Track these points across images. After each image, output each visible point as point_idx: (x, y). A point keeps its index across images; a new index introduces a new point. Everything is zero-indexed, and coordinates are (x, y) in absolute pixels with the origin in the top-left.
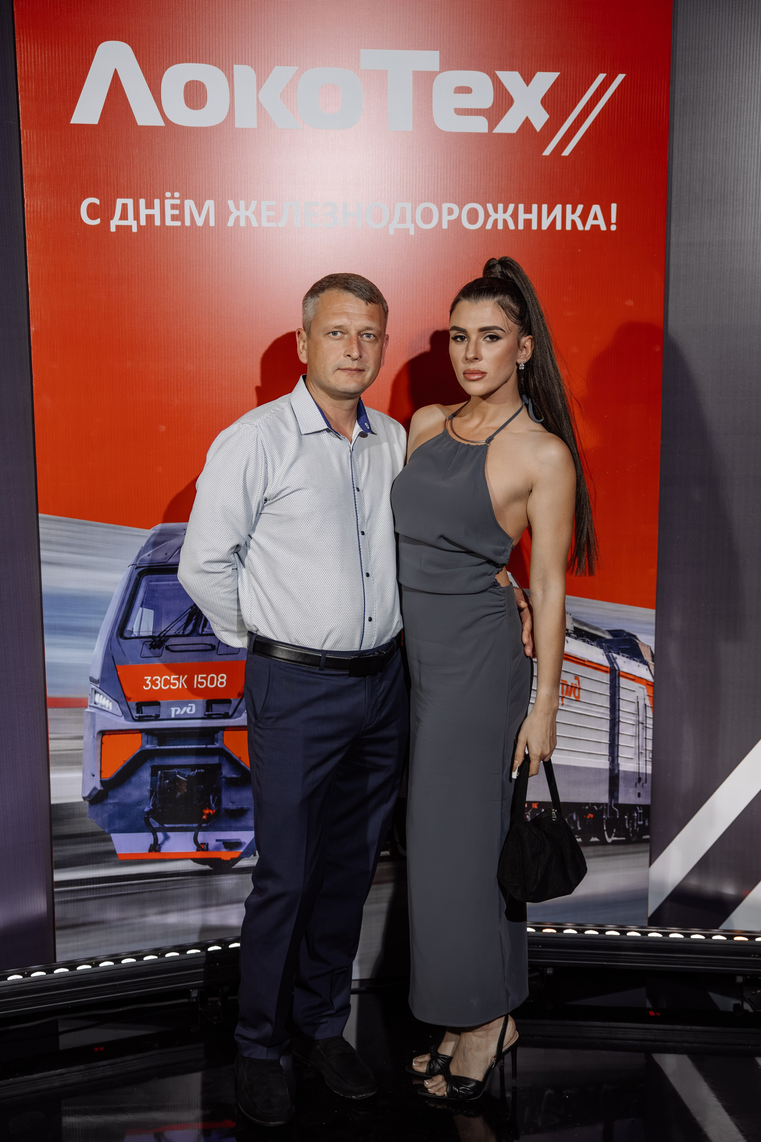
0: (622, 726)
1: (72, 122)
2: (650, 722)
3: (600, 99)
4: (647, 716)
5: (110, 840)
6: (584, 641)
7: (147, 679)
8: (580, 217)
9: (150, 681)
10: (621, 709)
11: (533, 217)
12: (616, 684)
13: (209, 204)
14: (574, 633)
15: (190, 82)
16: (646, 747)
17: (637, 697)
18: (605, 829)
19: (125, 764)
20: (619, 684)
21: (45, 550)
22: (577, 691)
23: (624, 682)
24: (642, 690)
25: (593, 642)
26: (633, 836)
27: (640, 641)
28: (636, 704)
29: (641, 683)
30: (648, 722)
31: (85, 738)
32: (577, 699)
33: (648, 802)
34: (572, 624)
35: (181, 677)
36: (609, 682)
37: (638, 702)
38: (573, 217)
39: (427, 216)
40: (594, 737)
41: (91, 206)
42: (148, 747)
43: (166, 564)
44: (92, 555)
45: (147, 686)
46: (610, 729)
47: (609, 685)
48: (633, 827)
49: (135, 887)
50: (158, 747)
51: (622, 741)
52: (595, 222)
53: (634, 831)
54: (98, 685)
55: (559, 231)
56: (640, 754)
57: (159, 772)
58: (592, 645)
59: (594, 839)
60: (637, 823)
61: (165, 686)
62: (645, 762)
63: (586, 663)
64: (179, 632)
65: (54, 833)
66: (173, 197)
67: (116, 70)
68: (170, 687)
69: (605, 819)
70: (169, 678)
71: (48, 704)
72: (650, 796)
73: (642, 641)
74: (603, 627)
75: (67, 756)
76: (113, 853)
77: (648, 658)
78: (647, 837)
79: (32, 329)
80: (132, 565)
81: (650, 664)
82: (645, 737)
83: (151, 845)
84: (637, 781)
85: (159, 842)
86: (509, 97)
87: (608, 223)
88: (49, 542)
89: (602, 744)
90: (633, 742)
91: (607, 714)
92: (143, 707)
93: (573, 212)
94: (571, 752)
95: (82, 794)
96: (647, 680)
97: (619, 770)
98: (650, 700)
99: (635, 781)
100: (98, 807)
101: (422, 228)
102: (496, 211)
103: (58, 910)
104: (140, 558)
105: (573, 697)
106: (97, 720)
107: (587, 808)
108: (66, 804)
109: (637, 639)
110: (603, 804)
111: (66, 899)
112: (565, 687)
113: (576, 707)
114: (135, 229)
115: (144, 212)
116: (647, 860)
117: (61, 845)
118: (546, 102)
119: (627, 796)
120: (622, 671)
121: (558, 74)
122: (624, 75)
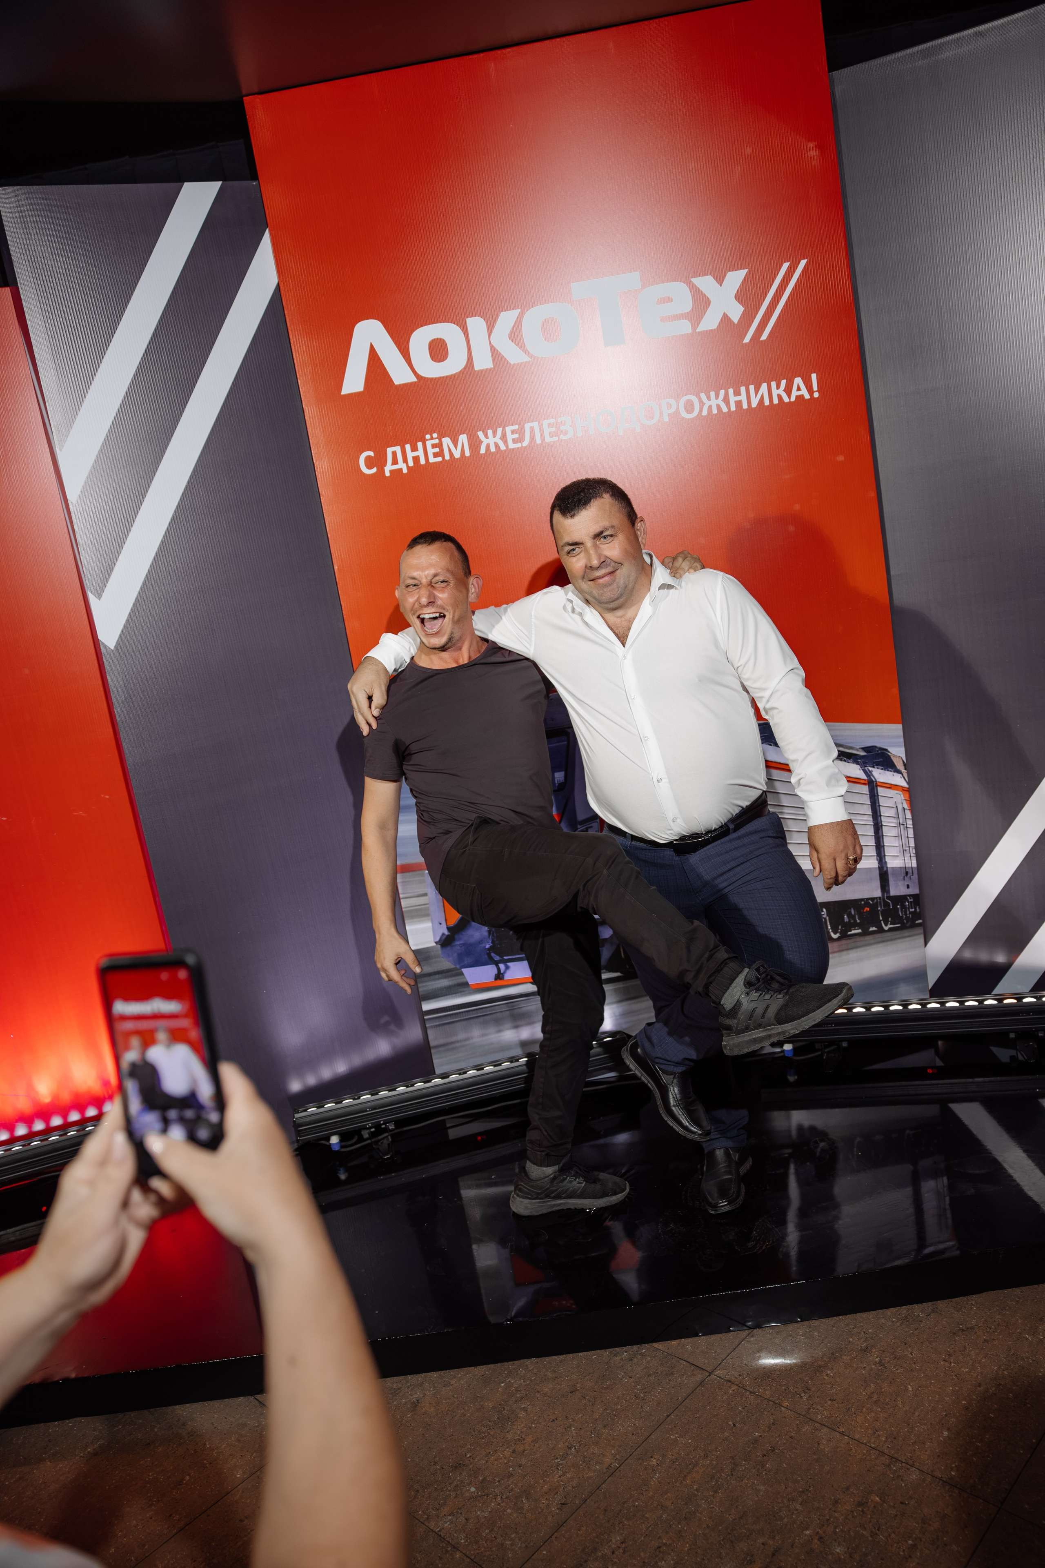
0: (885, 829)
1: (342, 393)
2: (910, 823)
3: (787, 284)
4: (907, 817)
5: (462, 974)
8: (784, 390)
10: (882, 814)
11: (743, 397)
12: (875, 794)
13: (463, 438)
15: (432, 340)
16: (909, 844)
17: (896, 802)
18: (881, 919)
20: (877, 793)
23: (881, 791)
24: (899, 795)
25: (850, 759)
26: (907, 922)
27: (891, 753)
28: (895, 808)
29: (897, 790)
30: (907, 822)
31: (429, 895)
33: (916, 891)
36: (868, 793)
37: (897, 807)
38: (779, 391)
39: (650, 413)
41: (368, 459)
47: (868, 796)
48: (906, 914)
49: (488, 1009)
51: (887, 842)
52: (799, 393)
53: (907, 918)
55: (768, 406)
56: (905, 851)
58: (848, 762)
59: (873, 929)
60: (909, 911)
62: (910, 857)
66: (432, 438)
67: (371, 344)
69: (880, 910)
72: (918, 886)
73: (893, 753)
74: (856, 745)
75: (417, 910)
76: (466, 984)
77: (900, 767)
78: (920, 921)
79: (336, 567)
81: (904, 772)
82: (907, 836)
83: (496, 975)
84: (905, 875)
85: (502, 972)
86: (706, 298)
87: (811, 391)
90: (897, 842)
91: (870, 821)
93: (778, 387)
95: (434, 940)
96: (902, 787)
97: (887, 868)
98: (907, 803)
99: (903, 875)
100: (449, 948)
101: (646, 425)
102: (709, 398)
103: (431, 1034)
107: (863, 903)
108: (423, 948)
109: (889, 752)
110: (876, 898)
111: (435, 1024)
114: (405, 471)
115: (410, 455)
116: (922, 941)
117: (426, 982)
118: (737, 297)
119: (897, 889)
120: (879, 782)
121: (746, 271)
122: (806, 260)
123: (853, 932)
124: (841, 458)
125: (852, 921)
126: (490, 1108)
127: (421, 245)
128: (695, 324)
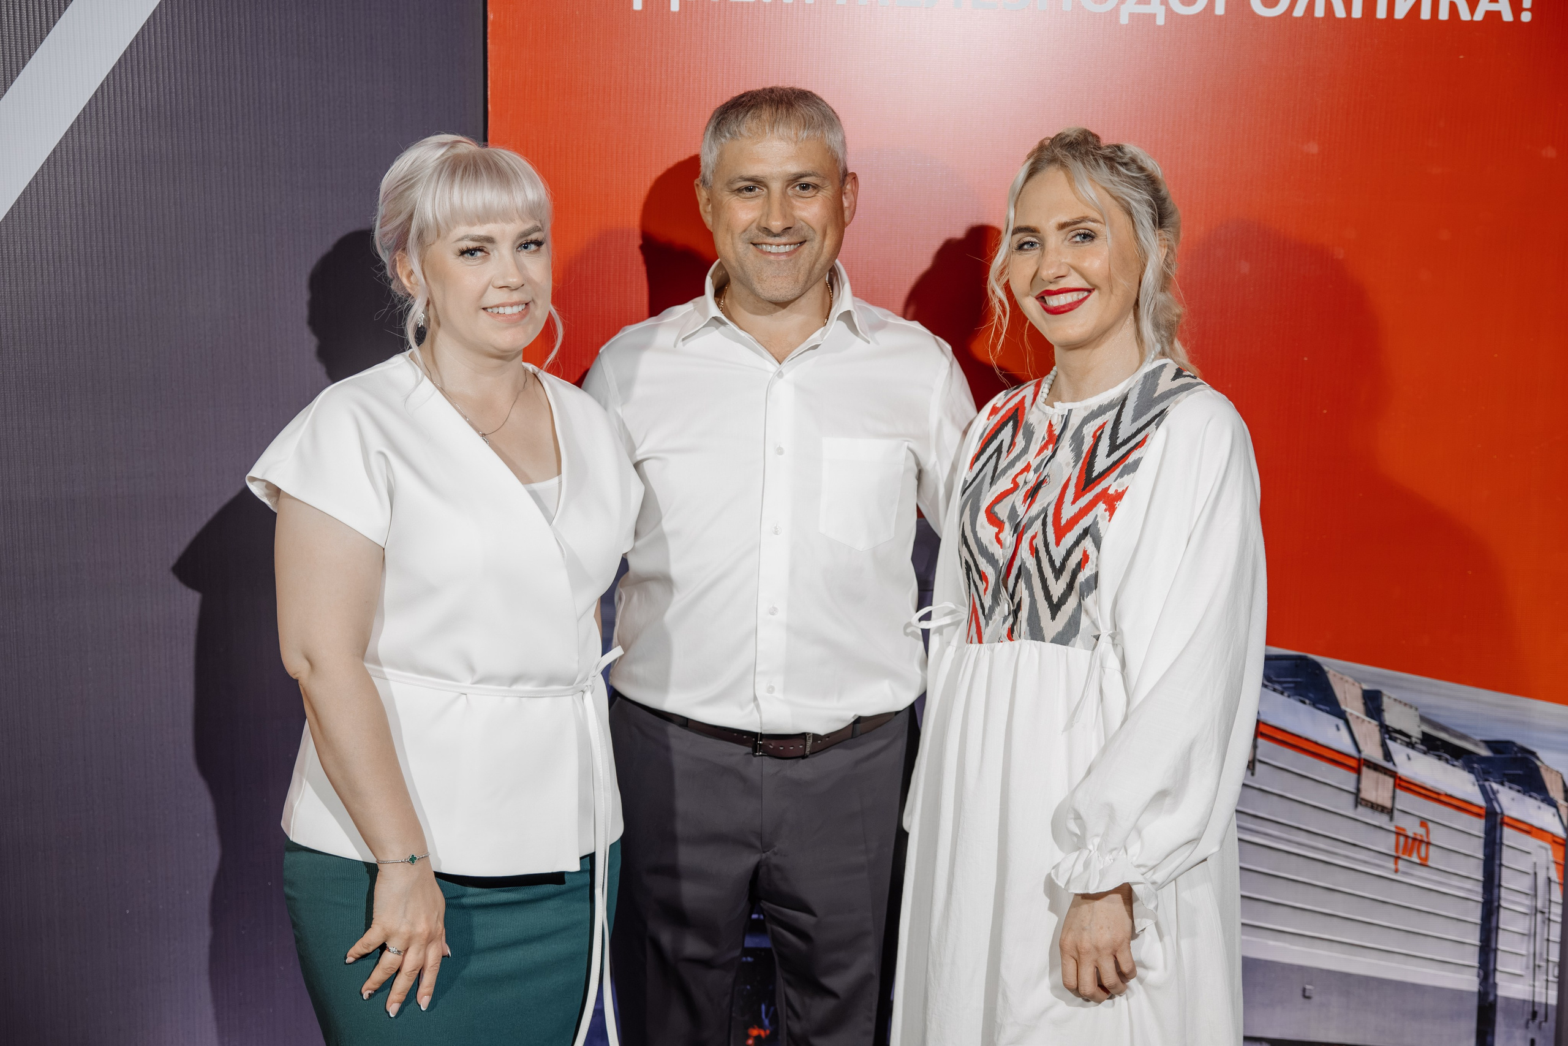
0: (1503, 915)
2: (1556, 911)
4: (1553, 899)
6: (1440, 758)
10: (1502, 884)
12: (1494, 839)
14: (1422, 744)
16: (1548, 955)
17: (1535, 864)
20: (1501, 839)
22: (1423, 848)
23: (1509, 836)
24: (1544, 851)
25: (1457, 758)
27: (1543, 763)
28: (1532, 876)
29: (1542, 839)
30: (1552, 910)
32: (1423, 862)
34: (1419, 726)
36: (1482, 835)
37: (1535, 874)
40: (1452, 931)
46: (1483, 919)
47: (1482, 841)
51: (1504, 942)
55: (1427, 22)
56: (1537, 968)
58: (1453, 765)
62: (1544, 983)
63: (1442, 799)
72: (1553, 1044)
73: (1547, 762)
74: (1477, 736)
81: (1562, 805)
82: (1546, 936)
84: (1530, 1017)
89: (1467, 947)
90: (1525, 946)
91: (1477, 892)
94: (1410, 958)
96: (1553, 835)
97: (1496, 996)
98: (1557, 870)
99: (1525, 1018)
101: (1178, 14)
105: (1415, 859)
109: (1538, 758)
112: (1402, 839)
113: (1420, 877)
119: (1510, 1043)
120: (1508, 817)
124: (1549, 153)
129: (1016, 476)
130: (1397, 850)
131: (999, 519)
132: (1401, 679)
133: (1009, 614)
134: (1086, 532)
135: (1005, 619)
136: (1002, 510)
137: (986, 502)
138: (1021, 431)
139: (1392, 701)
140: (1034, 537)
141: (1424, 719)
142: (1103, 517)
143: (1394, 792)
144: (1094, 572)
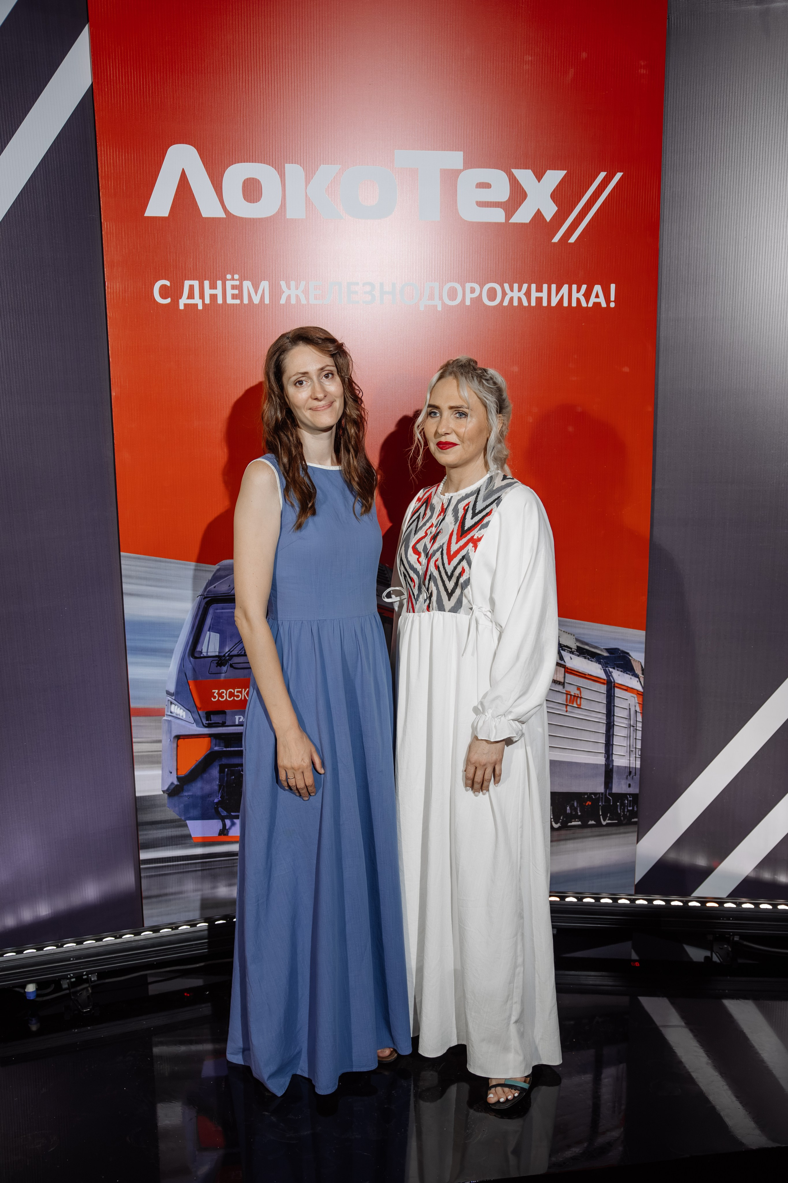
0: (616, 728)
1: (145, 215)
2: (640, 725)
3: (602, 194)
4: (637, 720)
5: (186, 826)
6: (585, 658)
7: (215, 692)
8: (583, 295)
9: (217, 694)
10: (615, 714)
11: (544, 295)
12: (611, 694)
13: (264, 285)
14: (577, 652)
15: (247, 179)
16: (636, 746)
17: (630, 704)
18: (601, 814)
19: (197, 763)
20: (614, 694)
21: (126, 583)
22: (579, 700)
23: (618, 692)
24: (633, 698)
25: (593, 659)
26: (624, 819)
27: (632, 657)
28: (629, 710)
29: (633, 693)
30: (637, 725)
31: (163, 742)
32: (579, 707)
33: (636, 790)
34: (575, 643)
35: (243, 690)
36: (606, 693)
37: (630, 709)
38: (578, 295)
39: (453, 294)
40: (593, 738)
41: (163, 287)
42: (216, 748)
43: (229, 594)
44: (166, 587)
45: (215, 697)
46: (606, 731)
47: (605, 695)
48: (624, 811)
49: (207, 864)
50: (225, 749)
51: (616, 741)
52: (597, 300)
53: (624, 815)
54: (173, 698)
55: (566, 307)
56: (631, 752)
57: (226, 770)
58: (592, 661)
59: (592, 822)
60: (627, 809)
61: (230, 697)
62: (635, 758)
63: (587, 676)
64: (241, 652)
65: (140, 820)
66: (233, 279)
67: (183, 169)
68: (234, 699)
69: (600, 805)
70: (233, 691)
71: (131, 713)
72: (638, 786)
73: (634, 657)
74: (601, 646)
75: (148, 756)
76: (189, 836)
77: (638, 671)
78: (636, 820)
79: (113, 394)
80: (201, 595)
81: (641, 677)
82: (635, 737)
83: (220, 830)
84: (628, 774)
85: (227, 828)
86: (523, 192)
87: (608, 300)
88: (130, 577)
89: (600, 744)
90: (625, 742)
91: (604, 719)
92: (212, 716)
93: (578, 291)
94: (575, 751)
95: (162, 788)
96: (637, 691)
97: (613, 766)
98: (639, 706)
99: (626, 774)
100: (176, 798)
101: (448, 305)
102: (512, 290)
103: (144, 882)
104: (207, 590)
105: (575, 705)
106: (173, 726)
107: (586, 796)
108: (148, 796)
109: (630, 656)
110: (599, 793)
111: (151, 874)
112: (569, 696)
113: (578, 714)
114: (200, 307)
115: (208, 292)
116: (635, 838)
117: (146, 830)
118: (555, 196)
119: (619, 787)
120: (617, 683)
121: (565, 172)
122: (622, 174)
123: (573, 823)
124: (626, 369)
125: (574, 813)
126: (198, 965)
127: (250, 78)
128: (509, 216)
129: (427, 530)
130: (567, 702)
131: (419, 551)
132: (566, 622)
133: (427, 598)
134: (463, 558)
135: (425, 601)
136: (420, 547)
137: (412, 544)
138: (429, 508)
139: (562, 632)
140: (436, 561)
141: (577, 640)
142: (471, 550)
143: (565, 675)
144: (468, 577)
